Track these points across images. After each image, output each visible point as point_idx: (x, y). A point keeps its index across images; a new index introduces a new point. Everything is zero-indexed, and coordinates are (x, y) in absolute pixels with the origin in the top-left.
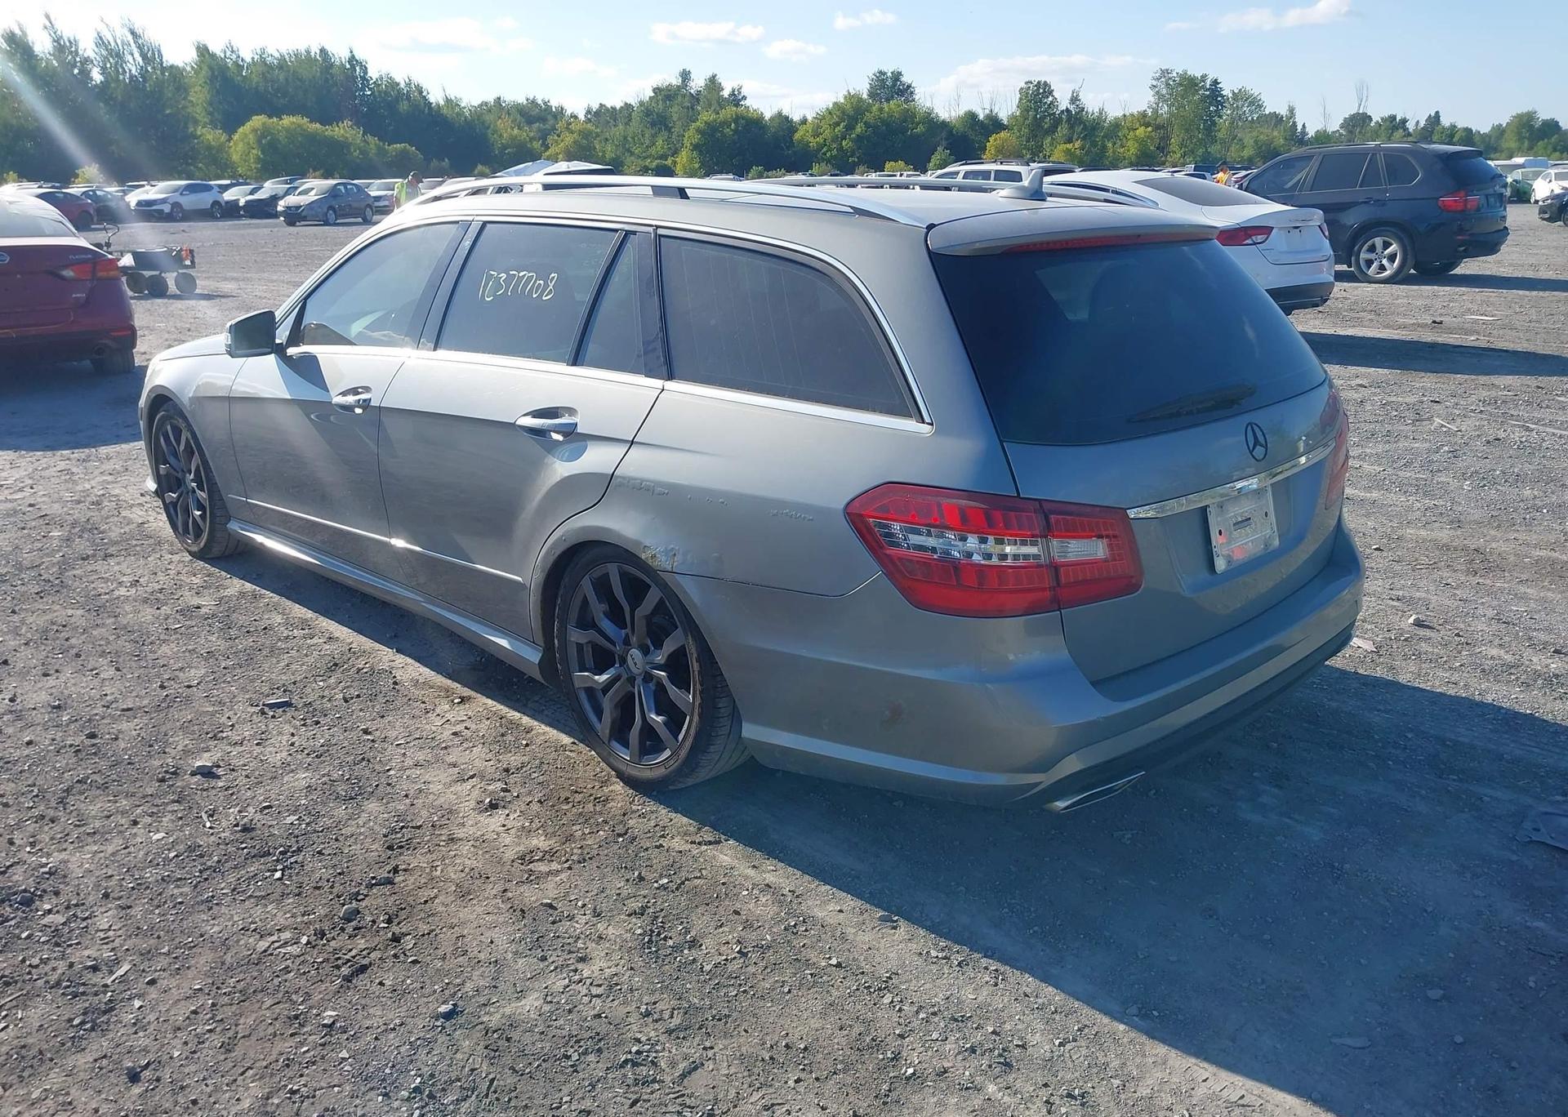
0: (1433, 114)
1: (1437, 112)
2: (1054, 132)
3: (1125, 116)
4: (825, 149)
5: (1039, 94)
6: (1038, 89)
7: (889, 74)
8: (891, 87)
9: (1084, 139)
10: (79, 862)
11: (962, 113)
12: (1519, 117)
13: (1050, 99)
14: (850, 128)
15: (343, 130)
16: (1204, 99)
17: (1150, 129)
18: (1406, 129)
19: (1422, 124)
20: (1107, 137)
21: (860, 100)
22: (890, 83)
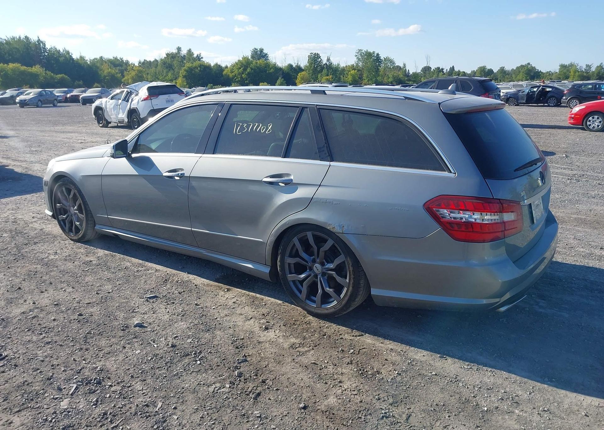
0: (452, 67)
1: (453, 66)
2: (321, 72)
3: (346, 66)
4: (236, 78)
5: (315, 58)
6: (315, 56)
7: (259, 50)
8: (259, 54)
9: (333, 75)
10: (110, 364)
11: (287, 65)
12: (480, 68)
13: (320, 59)
14: (245, 70)
15: (37, 69)
16: (374, 60)
17: (356, 71)
18: (443, 72)
19: (448, 70)
20: (341, 74)
21: (248, 59)
22: (259, 53)
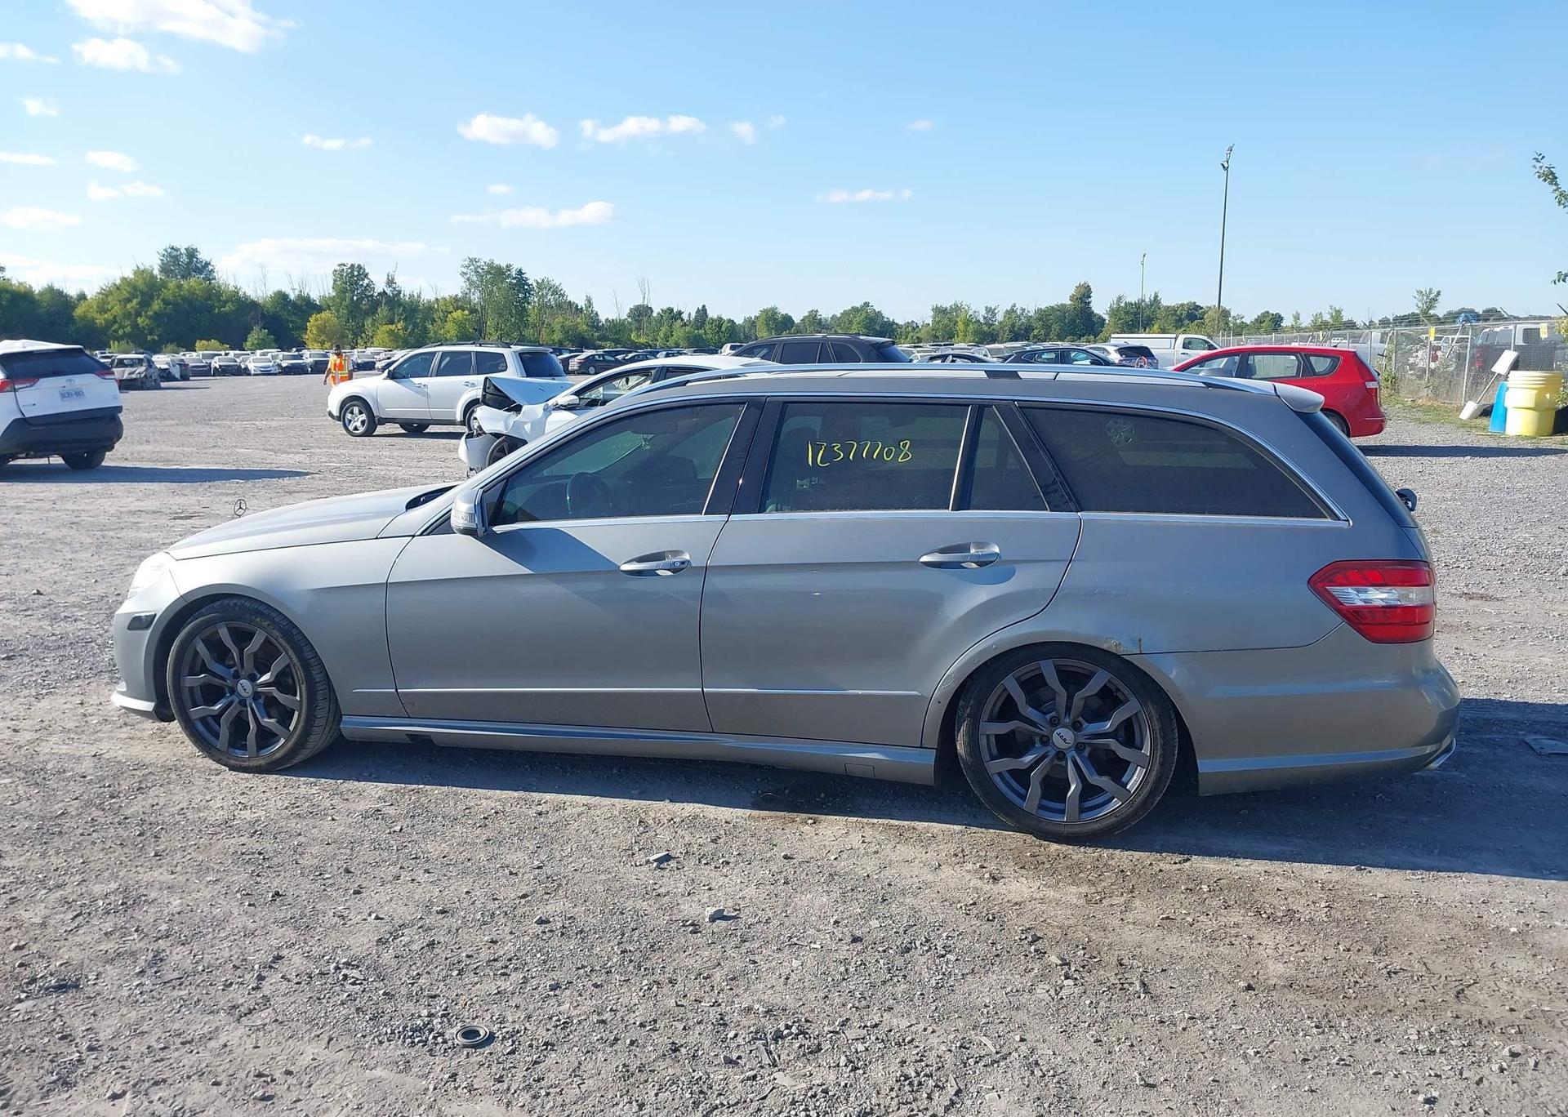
0: (700, 308)
1: (704, 306)
2: (374, 314)
3: (437, 299)
4: (116, 326)
5: (353, 276)
6: (352, 272)
7: (183, 251)
8: (183, 263)
9: (405, 320)
11: (270, 293)
12: (765, 311)
13: (366, 281)
14: (145, 303)
16: (512, 287)
17: (466, 312)
18: (682, 320)
19: (693, 315)
20: (425, 319)
21: (152, 276)
22: (184, 259)
